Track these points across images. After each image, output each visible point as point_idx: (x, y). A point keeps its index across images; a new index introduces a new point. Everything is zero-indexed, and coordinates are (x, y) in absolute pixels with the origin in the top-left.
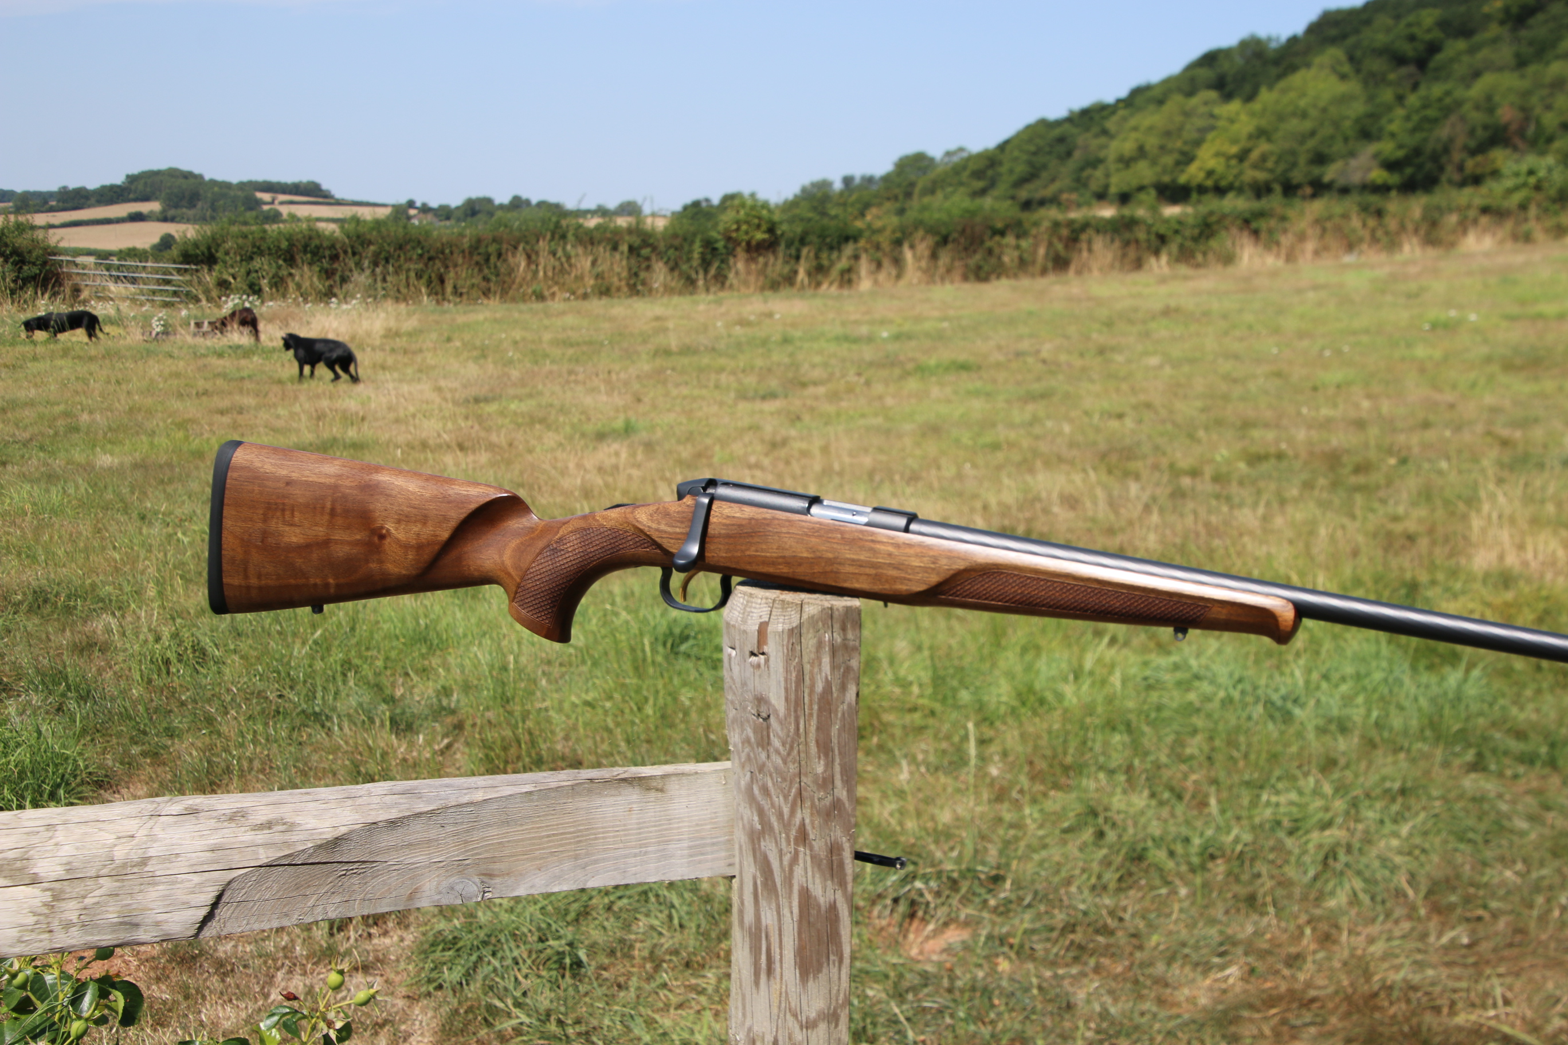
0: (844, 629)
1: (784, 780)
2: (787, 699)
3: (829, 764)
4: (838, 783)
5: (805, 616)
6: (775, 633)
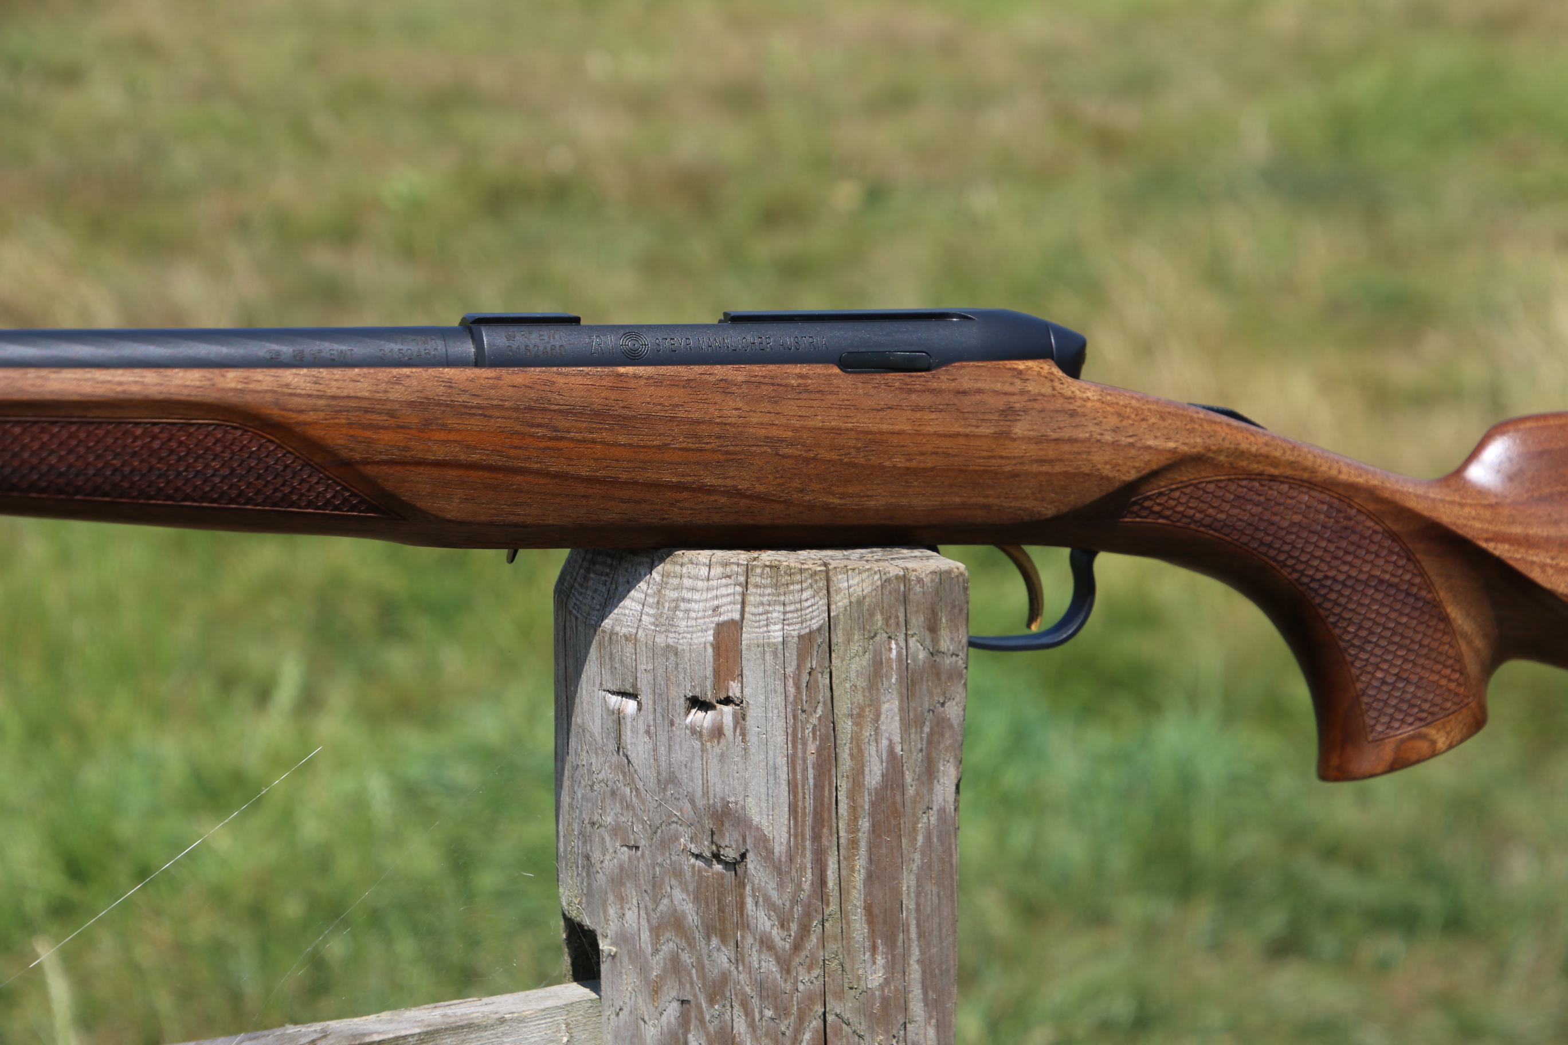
0: (933, 628)
1: (782, 1011)
2: (793, 810)
3: (896, 966)
4: (917, 1008)
5: (840, 602)
6: (762, 647)
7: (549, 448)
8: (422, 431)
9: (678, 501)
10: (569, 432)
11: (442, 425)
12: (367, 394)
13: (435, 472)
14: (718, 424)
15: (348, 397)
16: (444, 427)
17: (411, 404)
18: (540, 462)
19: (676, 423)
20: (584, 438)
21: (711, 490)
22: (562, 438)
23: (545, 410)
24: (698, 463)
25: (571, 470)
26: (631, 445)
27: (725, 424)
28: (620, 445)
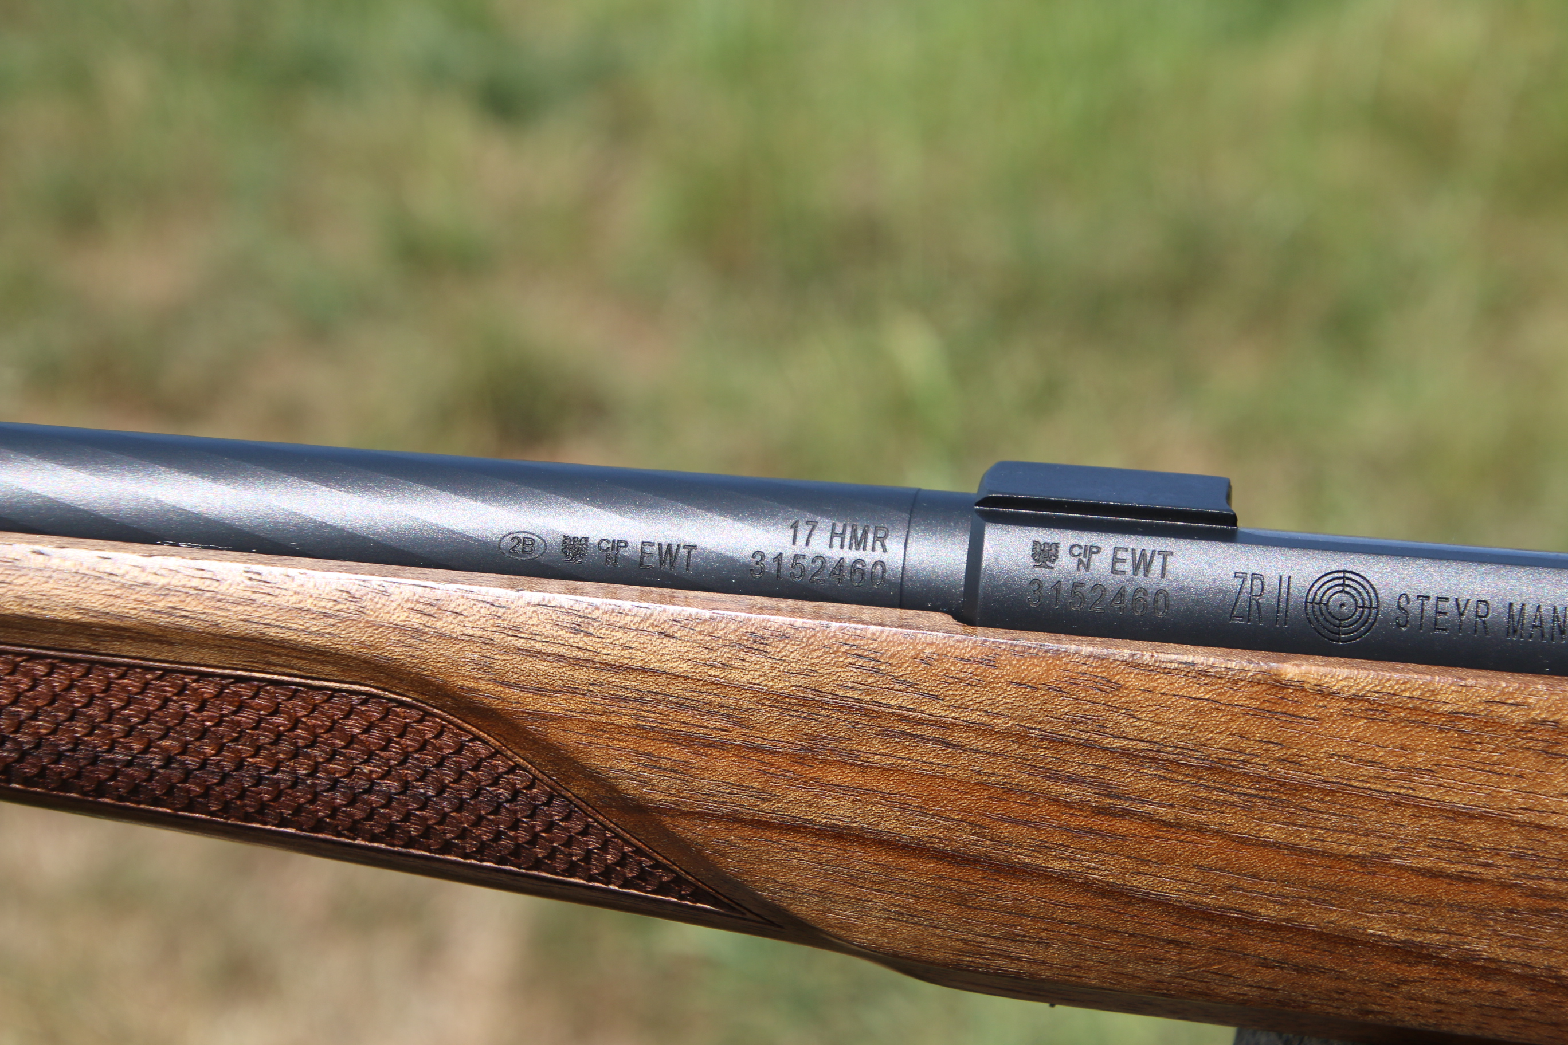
7: (1091, 831)
8: (802, 761)
9: (1405, 982)
10: (1144, 802)
11: (849, 754)
12: (683, 667)
13: (829, 851)
14: (1521, 824)
15: (643, 670)
16: (850, 760)
17: (780, 700)
18: (1069, 859)
19: (1409, 812)
20: (1177, 818)
21: (1491, 970)
22: (1124, 814)
23: (1089, 746)
24: (1460, 907)
25: (1141, 883)
26: (1293, 848)
27: (1540, 827)
28: (1265, 844)
